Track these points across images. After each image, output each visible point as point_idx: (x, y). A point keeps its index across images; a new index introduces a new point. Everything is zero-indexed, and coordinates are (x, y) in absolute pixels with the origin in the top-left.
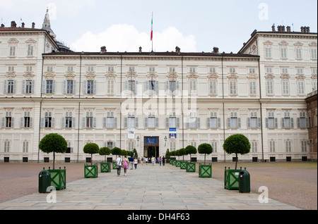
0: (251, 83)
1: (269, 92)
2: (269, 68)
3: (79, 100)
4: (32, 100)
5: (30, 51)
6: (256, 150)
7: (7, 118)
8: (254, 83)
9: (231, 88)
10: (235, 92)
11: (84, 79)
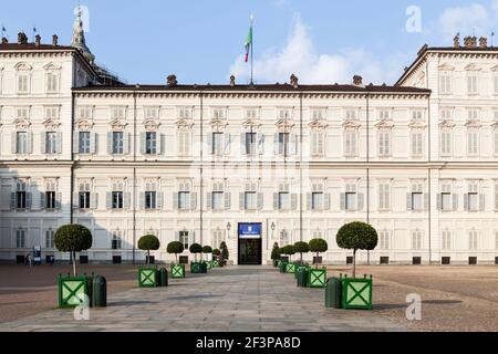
0: (414, 135)
1: (443, 151)
2: (446, 109)
3: (135, 164)
4: (58, 163)
5: (52, 84)
6: (419, 246)
7: (19, 193)
8: (420, 135)
9: (381, 144)
10: (387, 151)
11: (142, 129)
